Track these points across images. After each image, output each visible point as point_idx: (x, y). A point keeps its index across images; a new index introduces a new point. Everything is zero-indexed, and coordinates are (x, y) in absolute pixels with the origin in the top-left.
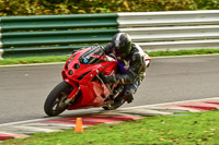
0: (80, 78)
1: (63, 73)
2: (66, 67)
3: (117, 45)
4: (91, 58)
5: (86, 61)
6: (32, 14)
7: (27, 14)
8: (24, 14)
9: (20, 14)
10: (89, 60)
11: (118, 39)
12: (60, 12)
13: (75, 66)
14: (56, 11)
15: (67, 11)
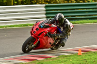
0: (39, 35)
1: (31, 32)
2: (32, 30)
3: (57, 19)
4: (45, 25)
5: (42, 27)
6: (59, 3)
7: (57, 3)
8: (55, 3)
9: (54, 3)
10: (43, 26)
11: (58, 16)
12: (72, 2)
13: (37, 29)
14: (70, 1)
15: (75, 1)
